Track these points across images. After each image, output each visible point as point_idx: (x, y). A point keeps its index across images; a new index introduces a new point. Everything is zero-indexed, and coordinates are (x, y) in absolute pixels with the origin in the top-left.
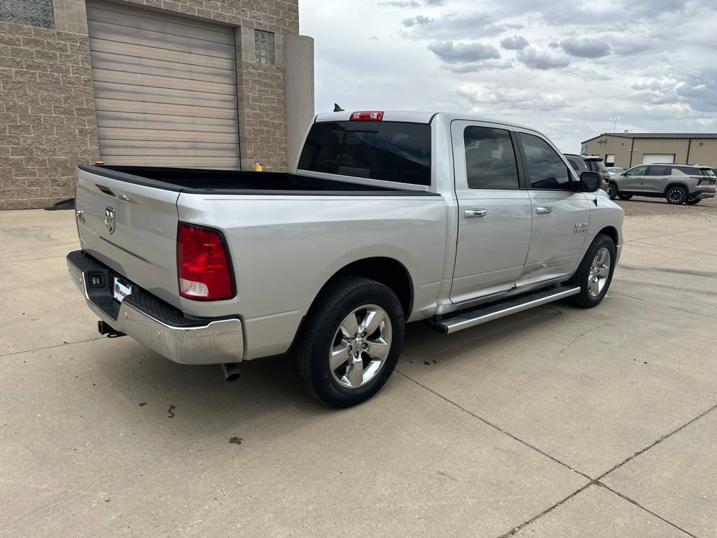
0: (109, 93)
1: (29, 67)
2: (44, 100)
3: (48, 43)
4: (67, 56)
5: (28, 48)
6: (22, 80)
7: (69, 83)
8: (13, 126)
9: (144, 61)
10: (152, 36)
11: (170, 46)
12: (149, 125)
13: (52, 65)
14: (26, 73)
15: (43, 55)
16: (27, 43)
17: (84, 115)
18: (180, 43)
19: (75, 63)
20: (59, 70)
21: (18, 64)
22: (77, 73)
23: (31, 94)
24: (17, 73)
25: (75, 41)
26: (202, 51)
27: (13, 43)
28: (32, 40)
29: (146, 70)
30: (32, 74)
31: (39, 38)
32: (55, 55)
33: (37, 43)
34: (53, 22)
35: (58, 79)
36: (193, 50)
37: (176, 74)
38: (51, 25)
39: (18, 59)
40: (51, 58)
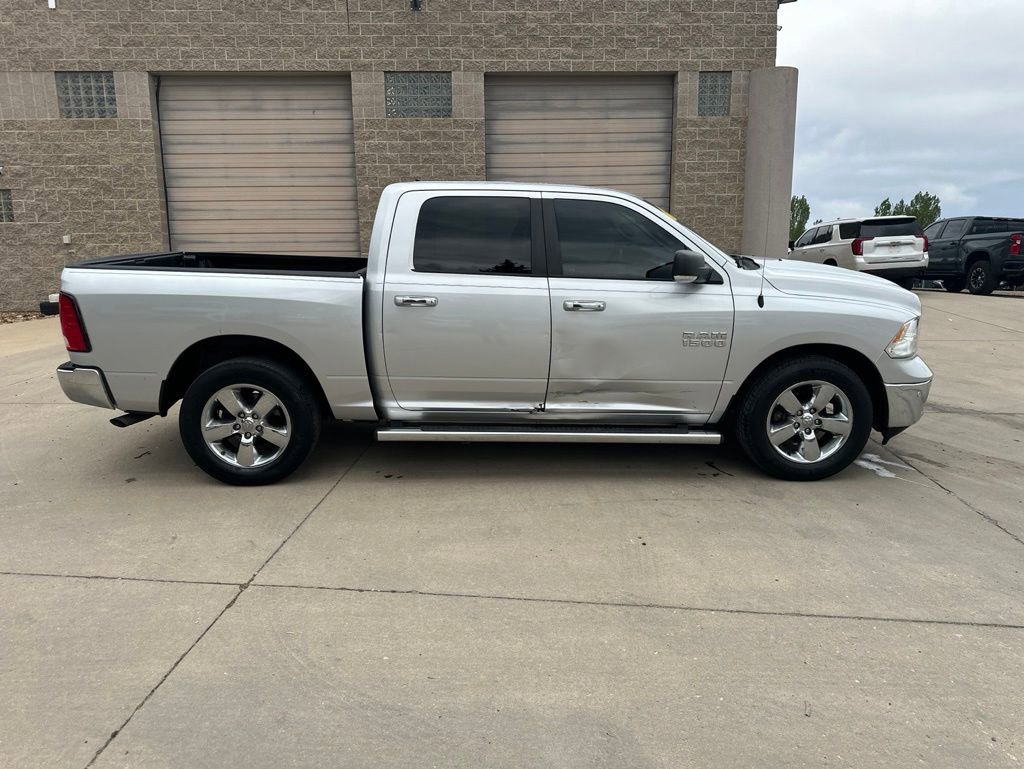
1: (426, 161)
3: (444, 133)
4: (463, 145)
5: (425, 141)
6: (418, 175)
7: (461, 174)
9: (548, 138)
10: (558, 106)
11: (581, 115)
13: (447, 156)
14: (422, 167)
15: (437, 147)
16: (426, 136)
18: (594, 109)
19: (469, 151)
20: (453, 160)
21: (416, 159)
22: (470, 162)
24: (414, 167)
25: (471, 127)
26: (624, 114)
27: (411, 138)
28: (430, 133)
29: (551, 148)
30: (428, 168)
31: (436, 129)
32: (450, 145)
33: (434, 135)
34: (450, 111)
35: (451, 171)
36: (612, 114)
37: (588, 148)
38: (448, 113)
39: (416, 154)
40: (446, 149)
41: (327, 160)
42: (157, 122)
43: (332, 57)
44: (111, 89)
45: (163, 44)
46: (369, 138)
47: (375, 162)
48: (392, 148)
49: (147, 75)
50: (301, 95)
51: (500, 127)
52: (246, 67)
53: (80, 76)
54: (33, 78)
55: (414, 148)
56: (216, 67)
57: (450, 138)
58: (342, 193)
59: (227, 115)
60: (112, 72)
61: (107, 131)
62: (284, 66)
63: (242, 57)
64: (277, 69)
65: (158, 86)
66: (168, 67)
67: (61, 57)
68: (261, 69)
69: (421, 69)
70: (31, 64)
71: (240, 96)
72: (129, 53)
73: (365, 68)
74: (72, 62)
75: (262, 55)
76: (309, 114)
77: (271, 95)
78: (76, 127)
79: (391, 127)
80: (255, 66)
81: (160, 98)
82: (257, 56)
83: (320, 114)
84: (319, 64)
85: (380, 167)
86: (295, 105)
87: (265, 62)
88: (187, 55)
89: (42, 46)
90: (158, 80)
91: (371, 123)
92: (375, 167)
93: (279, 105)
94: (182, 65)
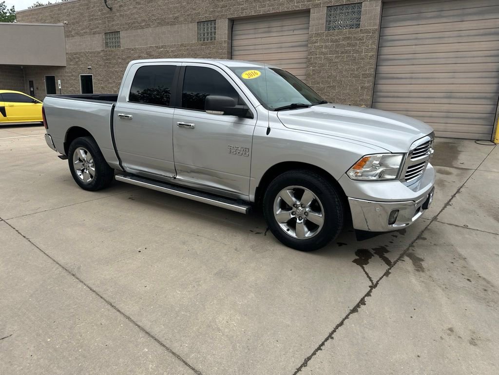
0: (389, 62)
1: (342, 53)
2: (346, 70)
3: (354, 37)
4: (363, 43)
5: (343, 42)
6: (337, 61)
7: (361, 59)
8: (328, 86)
9: (420, 36)
10: (429, 16)
11: (445, 20)
12: (413, 81)
13: (354, 50)
14: (340, 56)
15: (349, 45)
16: (344, 39)
17: (366, 78)
18: (453, 16)
19: (367, 46)
20: (357, 52)
21: (337, 52)
22: (366, 52)
23: (340, 68)
24: (336, 57)
25: (370, 33)
26: (475, 18)
27: (337, 41)
28: (347, 37)
29: (420, 42)
30: (343, 56)
31: (350, 35)
32: (356, 43)
33: (349, 38)
34: (359, 25)
35: (355, 58)
36: (465, 18)
37: (446, 41)
38: (358, 26)
39: (337, 50)
40: (354, 46)
41: (296, 55)
42: (231, 41)
43: (303, 2)
44: (215, 28)
45: (235, 5)
46: (315, 42)
47: (317, 55)
48: (326, 47)
49: (227, 21)
50: (288, 23)
51: (388, 31)
52: (265, 12)
53: (205, 23)
54: (190, 25)
55: (337, 46)
56: (253, 14)
57: (357, 39)
58: (301, 72)
59: (257, 36)
60: (215, 20)
61: (211, 46)
62: (281, 9)
63: (264, 7)
64: (278, 11)
65: (233, 25)
66: (235, 16)
67: (199, 16)
68: (271, 12)
69: (346, 3)
70: (190, 20)
71: (263, 26)
72: (222, 12)
73: (318, 6)
74: (202, 17)
75: (272, 5)
76: (291, 33)
77: (276, 24)
78: (202, 45)
79: (327, 36)
80: (269, 11)
81: (233, 30)
82: (269, 6)
83: (296, 32)
84: (296, 7)
85: (319, 58)
86: (286, 28)
87: (273, 9)
88: (243, 9)
89: (194, 12)
90: (233, 22)
91: (318, 35)
92: (316, 57)
93: (279, 29)
94: (240, 14)
